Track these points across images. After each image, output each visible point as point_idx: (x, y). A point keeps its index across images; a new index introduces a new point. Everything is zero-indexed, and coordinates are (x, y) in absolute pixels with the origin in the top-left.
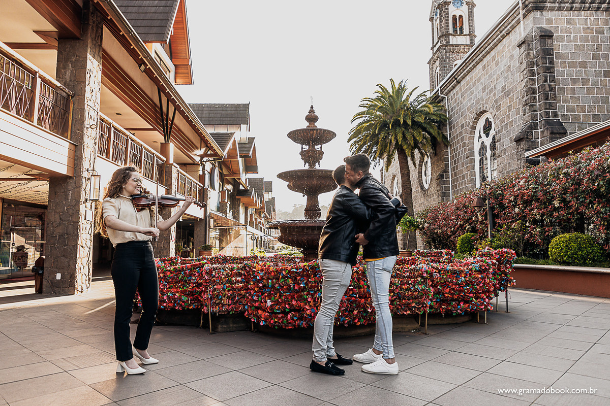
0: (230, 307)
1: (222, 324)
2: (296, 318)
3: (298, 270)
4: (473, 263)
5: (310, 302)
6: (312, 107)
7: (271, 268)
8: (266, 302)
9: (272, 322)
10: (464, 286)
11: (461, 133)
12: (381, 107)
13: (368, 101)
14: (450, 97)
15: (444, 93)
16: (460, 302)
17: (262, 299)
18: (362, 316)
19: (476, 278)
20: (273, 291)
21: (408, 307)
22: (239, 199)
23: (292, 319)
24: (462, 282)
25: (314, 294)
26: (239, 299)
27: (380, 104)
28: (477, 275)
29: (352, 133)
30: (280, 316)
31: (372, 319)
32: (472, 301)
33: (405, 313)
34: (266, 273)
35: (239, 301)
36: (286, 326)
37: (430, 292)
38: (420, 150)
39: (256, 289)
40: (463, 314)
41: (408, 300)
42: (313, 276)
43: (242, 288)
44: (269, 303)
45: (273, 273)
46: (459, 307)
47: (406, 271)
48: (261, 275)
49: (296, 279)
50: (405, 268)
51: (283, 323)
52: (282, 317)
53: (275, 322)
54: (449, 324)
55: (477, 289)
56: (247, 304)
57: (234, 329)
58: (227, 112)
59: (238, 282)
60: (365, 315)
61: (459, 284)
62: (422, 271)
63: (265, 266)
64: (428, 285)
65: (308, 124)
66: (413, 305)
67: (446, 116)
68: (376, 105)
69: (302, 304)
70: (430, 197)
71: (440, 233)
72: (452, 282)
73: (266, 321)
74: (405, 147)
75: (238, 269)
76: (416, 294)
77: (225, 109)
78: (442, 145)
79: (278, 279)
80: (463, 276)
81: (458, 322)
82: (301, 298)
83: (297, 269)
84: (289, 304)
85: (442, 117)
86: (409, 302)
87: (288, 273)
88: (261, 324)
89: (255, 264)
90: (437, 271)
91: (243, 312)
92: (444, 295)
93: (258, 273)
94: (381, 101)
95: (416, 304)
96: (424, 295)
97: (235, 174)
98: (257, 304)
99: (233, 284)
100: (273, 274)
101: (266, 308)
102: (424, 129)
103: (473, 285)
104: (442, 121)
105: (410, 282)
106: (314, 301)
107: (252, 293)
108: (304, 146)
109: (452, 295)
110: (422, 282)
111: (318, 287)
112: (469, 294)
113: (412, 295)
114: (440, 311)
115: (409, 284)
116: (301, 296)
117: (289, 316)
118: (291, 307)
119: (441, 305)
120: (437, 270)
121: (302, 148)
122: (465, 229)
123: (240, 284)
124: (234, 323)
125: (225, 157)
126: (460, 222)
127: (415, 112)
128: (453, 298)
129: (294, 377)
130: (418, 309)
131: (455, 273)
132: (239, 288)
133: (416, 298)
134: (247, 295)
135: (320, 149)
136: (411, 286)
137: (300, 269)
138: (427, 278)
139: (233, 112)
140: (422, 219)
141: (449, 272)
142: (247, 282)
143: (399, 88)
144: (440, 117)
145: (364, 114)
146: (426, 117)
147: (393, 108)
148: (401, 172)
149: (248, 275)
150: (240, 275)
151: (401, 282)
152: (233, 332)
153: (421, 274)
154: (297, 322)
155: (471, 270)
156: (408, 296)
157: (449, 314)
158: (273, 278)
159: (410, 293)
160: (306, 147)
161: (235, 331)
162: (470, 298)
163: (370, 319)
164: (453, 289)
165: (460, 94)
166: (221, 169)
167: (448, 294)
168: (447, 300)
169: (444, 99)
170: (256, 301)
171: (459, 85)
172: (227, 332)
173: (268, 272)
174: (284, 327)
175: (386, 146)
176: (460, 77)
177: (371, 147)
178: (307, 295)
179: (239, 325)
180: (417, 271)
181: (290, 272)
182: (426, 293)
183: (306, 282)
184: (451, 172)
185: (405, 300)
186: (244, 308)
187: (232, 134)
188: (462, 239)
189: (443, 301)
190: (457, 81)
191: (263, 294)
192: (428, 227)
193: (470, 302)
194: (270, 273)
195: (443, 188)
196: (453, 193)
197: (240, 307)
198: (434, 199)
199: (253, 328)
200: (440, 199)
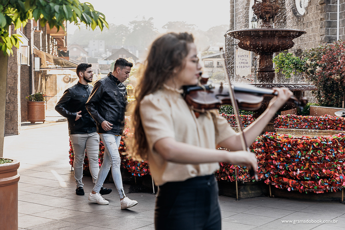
1: (243, 192)
2: (326, 184)
5: (340, 170)
7: (299, 141)
9: (301, 188)
23: (323, 185)
25: (343, 163)
34: (294, 145)
36: (316, 191)
42: (341, 148)
44: (299, 172)
45: (302, 146)
48: (288, 146)
51: (314, 189)
52: (312, 183)
53: (305, 188)
56: (268, 173)
57: (253, 195)
69: (333, 172)
73: (294, 188)
82: (331, 167)
84: (319, 172)
87: (318, 145)
88: (289, 190)
91: (263, 180)
93: (285, 145)
98: (282, 173)
101: (295, 176)
106: (342, 169)
107: (276, 163)
118: (321, 175)
123: (260, 155)
124: (252, 189)
137: (329, 142)
142: (270, 153)
149: (270, 146)
152: (252, 198)
154: (328, 187)
158: (303, 150)
170: (281, 170)
172: (248, 198)
173: (296, 144)
178: (337, 164)
179: (256, 192)
181: (320, 144)
183: (336, 153)
186: (265, 176)
191: (290, 164)
195: (328, 16)
196: (341, 23)
197: (261, 175)
198: (312, 28)
199: (271, 194)
200: (323, 30)
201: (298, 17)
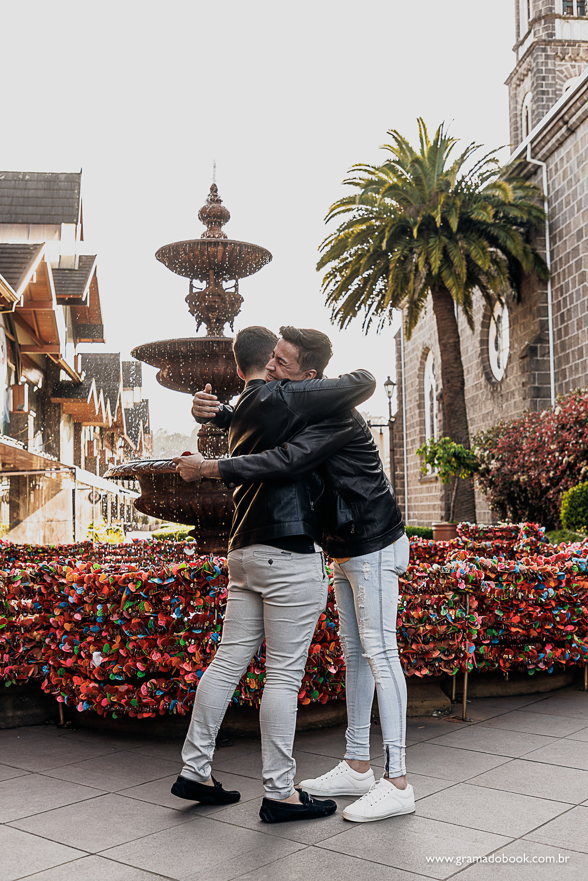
0: (7, 670)
2: (159, 694)
3: (164, 581)
4: (576, 556)
5: (194, 654)
6: (214, 189)
7: (103, 578)
8: (90, 657)
9: (104, 703)
10: (553, 609)
11: (576, 250)
12: (394, 187)
13: (365, 170)
14: (552, 166)
15: (540, 156)
16: (544, 645)
17: (80, 649)
18: (316, 684)
19: (582, 589)
20: (107, 630)
21: (423, 659)
22: (59, 406)
23: (152, 697)
24: (548, 598)
25: (204, 635)
26: (27, 651)
27: (392, 180)
28: (582, 583)
29: (328, 248)
30: (123, 688)
31: (339, 691)
32: (572, 641)
33: (417, 674)
34: (89, 589)
35: (27, 657)
36: (137, 712)
37: (473, 624)
38: (483, 289)
39: (67, 627)
40: (551, 671)
41: (426, 643)
42: (199, 594)
43: (35, 624)
44: (97, 659)
45: (106, 588)
46: (542, 655)
47: (419, 577)
48: (79, 592)
49: (160, 601)
50: (417, 571)
51: (130, 706)
52: (128, 692)
53: (113, 704)
54: (520, 696)
55: (583, 614)
56: (47, 663)
57: (16, 722)
58: (26, 193)
59: (24, 610)
60: (321, 680)
61: (541, 605)
62: (455, 578)
63: (89, 572)
64: (470, 608)
65: (205, 228)
66: (436, 654)
67: (542, 212)
68: (381, 182)
69: (174, 660)
70: (507, 400)
71: (525, 483)
72: (525, 599)
73: (90, 702)
74: (449, 283)
75: (24, 580)
76: (442, 629)
77: (22, 185)
78: (534, 278)
79: (118, 602)
80: (553, 585)
81: (542, 689)
82: (171, 647)
83: (162, 577)
84: (145, 660)
85: (534, 213)
86: (427, 647)
87: (141, 588)
88: (81, 707)
89: (65, 568)
90: (493, 576)
91: (36, 682)
92: (508, 630)
93: (72, 588)
94: (395, 172)
95: (443, 652)
96: (459, 631)
97: (47, 343)
98: (69, 662)
99: (12, 615)
100: (106, 590)
101: (91, 672)
102: (494, 241)
103: (574, 605)
104: (534, 221)
105: (428, 603)
106: (203, 652)
107: (58, 637)
108: (196, 283)
109: (527, 628)
110: (455, 603)
111: (211, 620)
112: (565, 625)
113: (434, 631)
114: (499, 665)
115: (427, 607)
116: (173, 642)
117: (143, 689)
118: (147, 669)
119: (502, 651)
120: (493, 573)
121: (192, 287)
122: (579, 474)
123: (29, 617)
124: (16, 707)
125: (19, 303)
126: (569, 456)
127: (473, 198)
128: (528, 636)
129: (141, 834)
130: (448, 663)
131: (535, 579)
132: (28, 624)
133: (443, 638)
134: (47, 641)
135: (233, 290)
136: (431, 611)
137: (168, 578)
138: (468, 593)
139: (40, 193)
140: (485, 450)
141: (520, 578)
142: (48, 611)
143: (436, 142)
144: (530, 214)
145: (354, 203)
146: (497, 213)
147: (422, 190)
148: (440, 340)
149: (50, 594)
150: (28, 593)
151: (408, 603)
152: (13, 728)
153: (452, 584)
154: (162, 702)
155: (569, 571)
156: (425, 636)
157: (518, 672)
158: (107, 601)
159: (428, 627)
160: (200, 285)
161: (19, 727)
162: (567, 635)
163: (334, 690)
164: (530, 616)
165: (574, 158)
166: (13, 333)
167: (519, 627)
168: (514, 642)
169: (539, 172)
170: (67, 655)
171: (572, 138)
173: (94, 587)
174: (131, 715)
175: (406, 280)
176: (574, 119)
177: (369, 282)
178: (186, 638)
179: (30, 712)
180: (445, 576)
181: (145, 585)
182: (464, 626)
183: (184, 609)
184: (554, 341)
185: (418, 643)
186: (40, 670)
187: (37, 247)
188: (572, 497)
189: (508, 643)
190: (568, 129)
191: (82, 638)
192: (498, 470)
193: (567, 644)
194: (99, 589)
195: (534, 378)
196: (557, 390)
197: (30, 669)
198: (515, 402)
199: (62, 718)
200: (528, 403)
201: (493, 384)
